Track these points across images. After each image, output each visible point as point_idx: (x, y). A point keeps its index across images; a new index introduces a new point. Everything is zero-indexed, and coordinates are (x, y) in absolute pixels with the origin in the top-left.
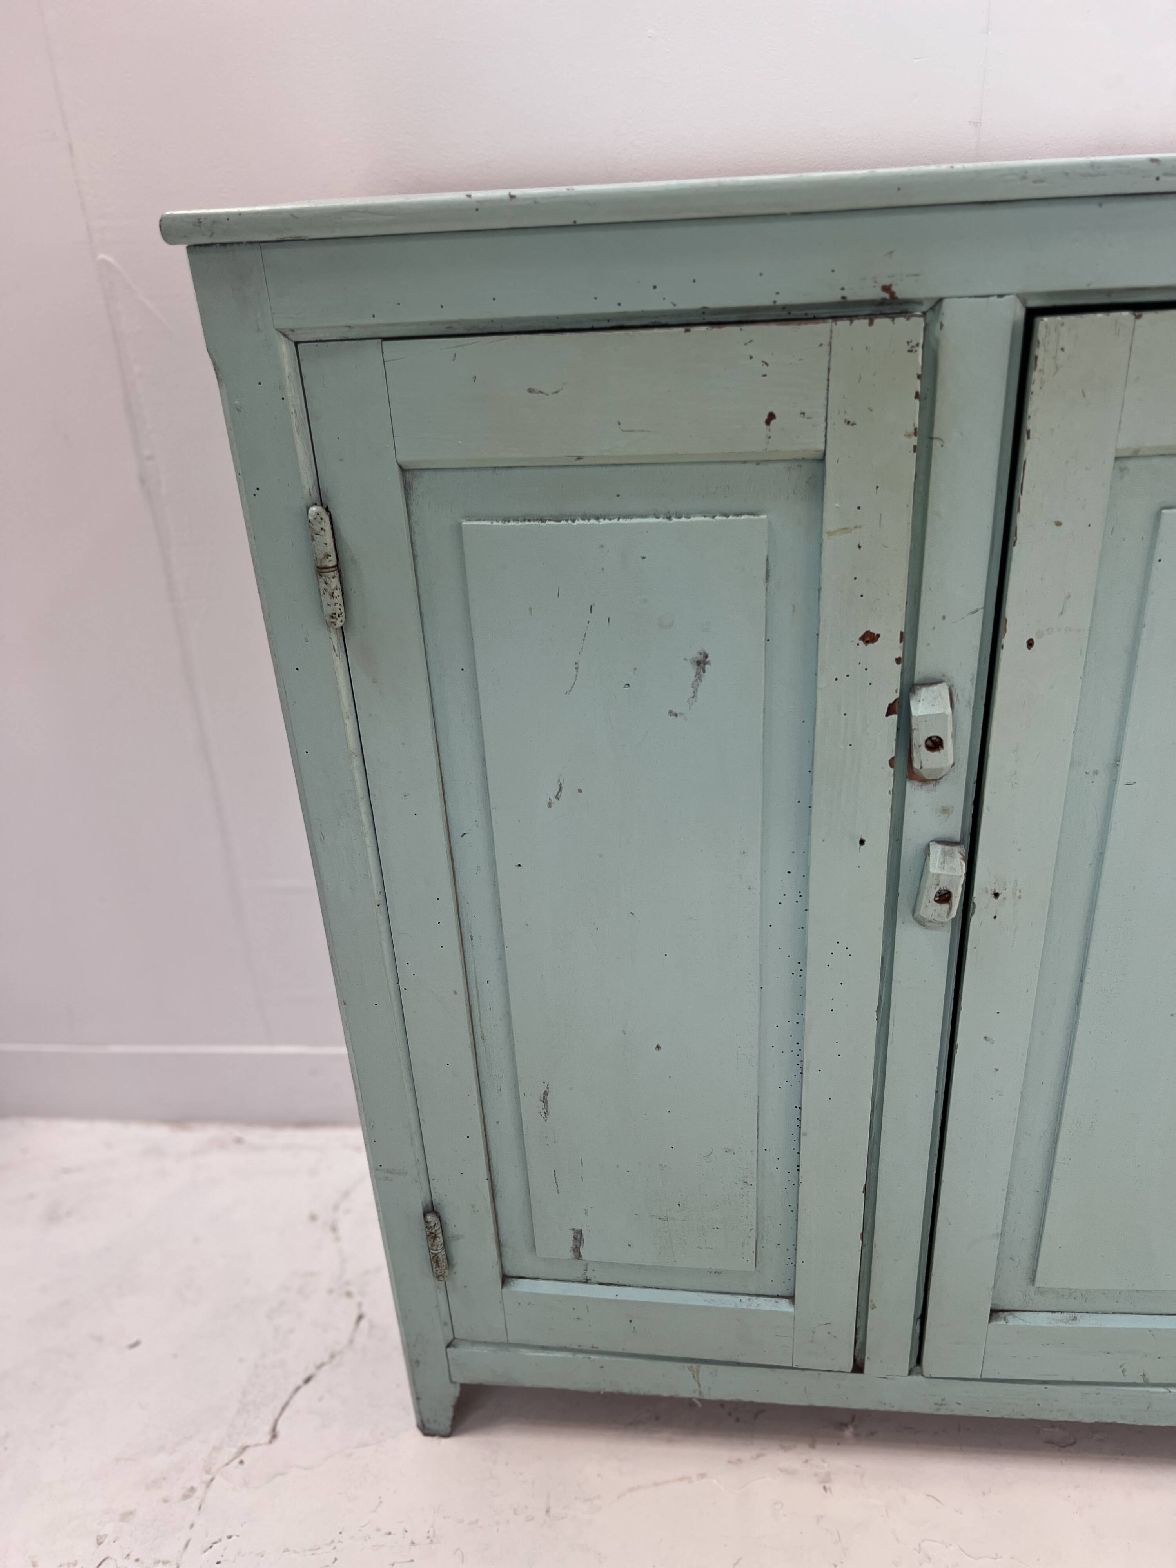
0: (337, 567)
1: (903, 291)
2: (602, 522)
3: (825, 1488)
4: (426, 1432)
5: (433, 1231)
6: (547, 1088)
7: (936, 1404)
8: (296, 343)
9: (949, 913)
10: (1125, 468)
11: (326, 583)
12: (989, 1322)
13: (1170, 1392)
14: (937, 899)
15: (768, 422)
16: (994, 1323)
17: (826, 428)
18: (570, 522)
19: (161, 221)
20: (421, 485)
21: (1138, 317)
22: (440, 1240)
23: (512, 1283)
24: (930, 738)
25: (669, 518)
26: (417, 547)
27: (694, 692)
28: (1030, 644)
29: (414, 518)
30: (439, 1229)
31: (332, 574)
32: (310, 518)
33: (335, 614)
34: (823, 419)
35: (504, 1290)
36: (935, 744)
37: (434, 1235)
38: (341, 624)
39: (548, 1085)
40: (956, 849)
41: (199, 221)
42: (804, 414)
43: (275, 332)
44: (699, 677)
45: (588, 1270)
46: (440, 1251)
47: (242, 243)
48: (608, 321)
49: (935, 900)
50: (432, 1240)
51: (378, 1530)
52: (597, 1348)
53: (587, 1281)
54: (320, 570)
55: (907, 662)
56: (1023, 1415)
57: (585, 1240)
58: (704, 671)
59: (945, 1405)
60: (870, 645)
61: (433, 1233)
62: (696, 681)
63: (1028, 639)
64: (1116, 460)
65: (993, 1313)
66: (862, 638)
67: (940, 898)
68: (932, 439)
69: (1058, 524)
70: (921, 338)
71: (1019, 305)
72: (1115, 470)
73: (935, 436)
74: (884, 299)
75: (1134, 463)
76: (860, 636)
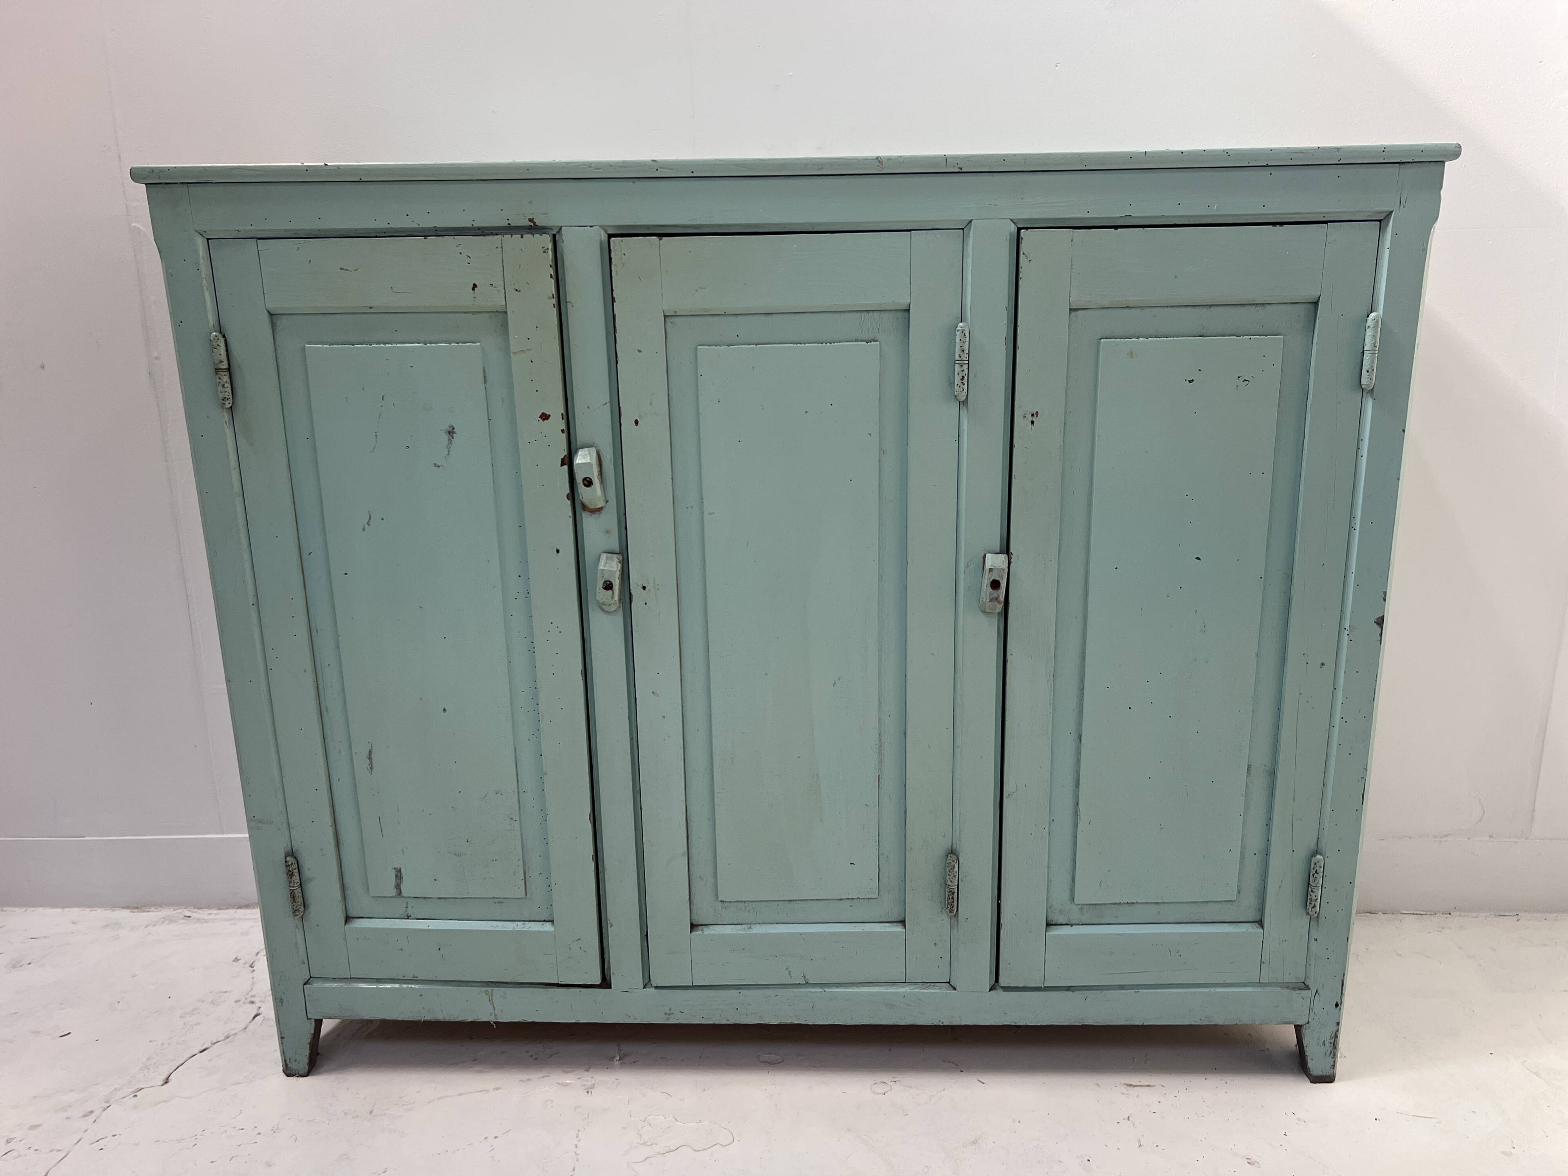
0: (229, 369)
1: (540, 222)
2: (387, 345)
3: (588, 1092)
4: (289, 1072)
5: (291, 869)
6: (372, 747)
7: (666, 1014)
8: (208, 239)
9: (612, 597)
10: (674, 322)
11: (220, 378)
12: (691, 932)
13: (825, 991)
14: (604, 587)
15: (473, 289)
16: (694, 933)
17: (505, 293)
18: (368, 345)
19: (131, 169)
20: (282, 323)
21: (661, 240)
22: (296, 878)
23: (353, 922)
25: (426, 344)
26: (279, 361)
27: (448, 452)
28: (637, 422)
29: (277, 343)
30: (295, 869)
31: (224, 373)
32: (212, 339)
33: (225, 398)
34: (503, 288)
35: (347, 926)
36: (588, 483)
37: (291, 873)
38: (230, 405)
39: (372, 745)
40: (615, 556)
41: (152, 170)
42: (492, 285)
43: (194, 232)
44: (450, 442)
45: (409, 907)
46: (295, 888)
47: (177, 183)
48: (385, 233)
49: (603, 588)
50: (290, 877)
51: (234, 1128)
52: (417, 977)
53: (408, 917)
54: (217, 370)
55: (569, 431)
56: (728, 1020)
57: (404, 878)
58: (453, 438)
59: (672, 1014)
60: (546, 421)
61: (290, 871)
62: (449, 444)
63: (635, 419)
64: (665, 316)
65: (693, 927)
66: (541, 417)
67: (606, 587)
68: (567, 302)
69: (640, 351)
70: (550, 246)
71: (602, 232)
72: (666, 322)
73: (568, 301)
74: (531, 226)
75: (676, 319)
76: (539, 416)
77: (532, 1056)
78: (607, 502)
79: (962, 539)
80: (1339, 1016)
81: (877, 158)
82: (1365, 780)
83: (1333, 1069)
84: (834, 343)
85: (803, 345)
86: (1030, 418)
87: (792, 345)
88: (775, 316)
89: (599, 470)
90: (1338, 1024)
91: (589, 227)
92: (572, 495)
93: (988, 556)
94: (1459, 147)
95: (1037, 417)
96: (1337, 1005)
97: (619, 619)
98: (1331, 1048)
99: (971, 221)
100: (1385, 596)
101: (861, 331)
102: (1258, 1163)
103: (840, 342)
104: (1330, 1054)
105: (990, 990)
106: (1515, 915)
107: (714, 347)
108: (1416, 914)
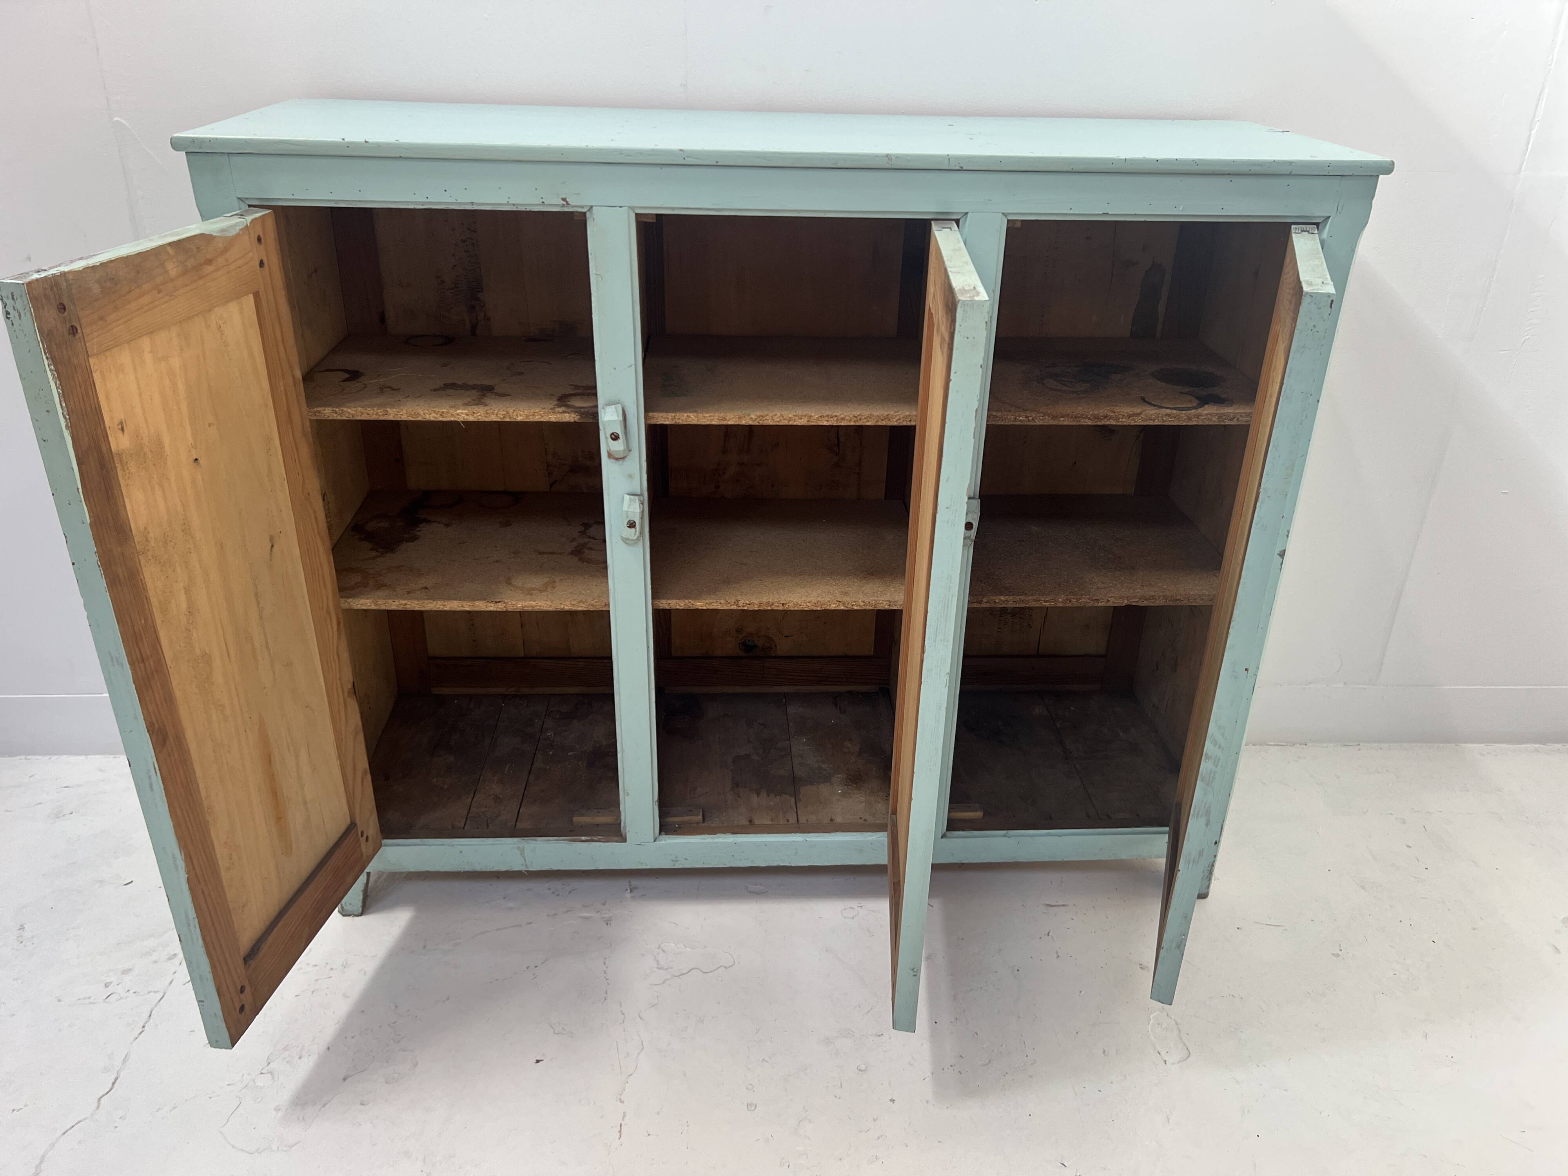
1: (572, 201)
3: (607, 924)
4: (344, 913)
7: (673, 861)
8: (249, 206)
9: (635, 534)
13: (806, 841)
19: (171, 139)
24: (613, 434)
36: (615, 437)
40: (637, 497)
41: (193, 140)
43: (236, 200)
47: (217, 153)
48: (423, 206)
49: (628, 527)
51: (308, 964)
56: (725, 864)
59: (678, 861)
67: (630, 525)
68: (596, 275)
71: (631, 212)
73: (597, 273)
74: (564, 204)
77: (554, 893)
78: (630, 451)
80: (1217, 850)
81: (887, 156)
82: (1257, 676)
83: (1208, 888)
89: (624, 424)
90: (1215, 856)
91: (618, 208)
94: (1393, 163)
96: (1216, 843)
97: (639, 550)
98: (1208, 874)
99: (967, 213)
100: (1289, 533)
102: (1148, 967)
104: (1207, 878)
105: (942, 837)
106: (1357, 745)
108: (1279, 745)
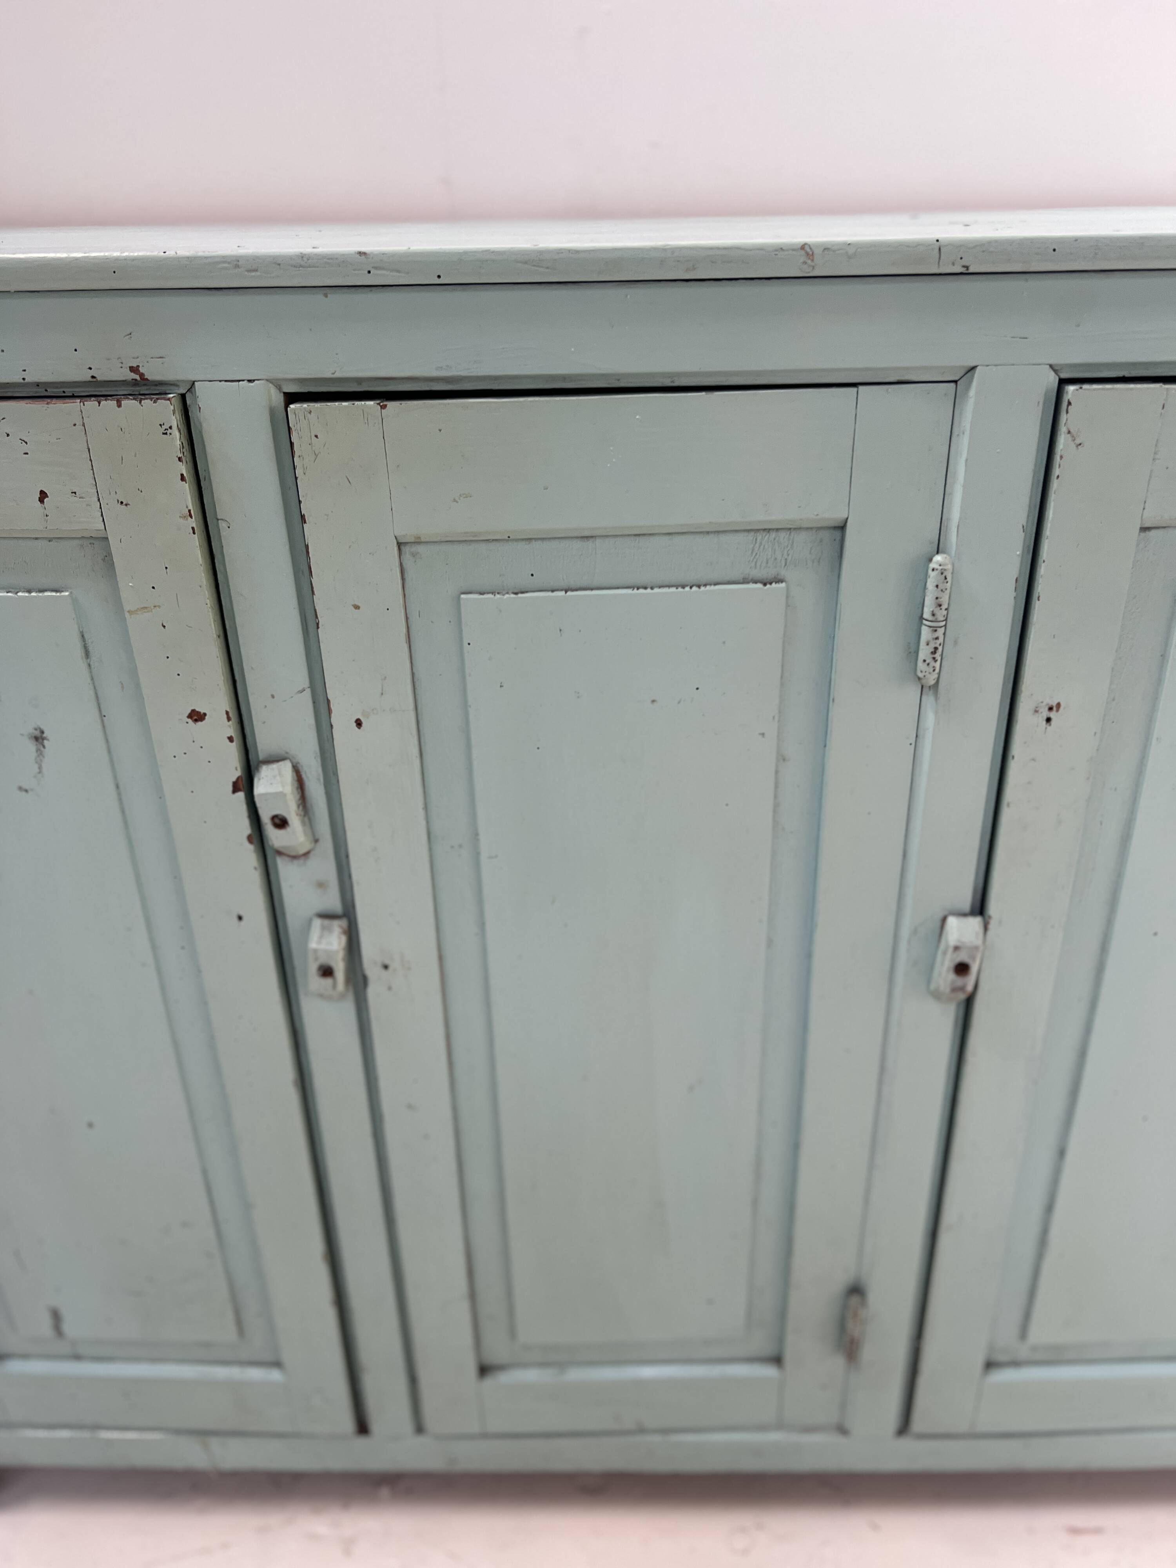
1: (152, 372)
3: (346, 1553)
7: (447, 1462)
9: (336, 987)
10: (417, 554)
12: (479, 1380)
13: (667, 1438)
14: (320, 973)
15: (41, 500)
16: (484, 1381)
17: (100, 507)
21: (384, 407)
24: (275, 816)
27: (39, 768)
28: (359, 723)
34: (95, 498)
36: (281, 823)
40: (334, 921)
42: (75, 493)
44: (40, 753)
45: (77, 1347)
49: (318, 975)
53: (78, 1358)
55: (243, 738)
57: (64, 1318)
58: (44, 747)
59: (457, 1462)
60: (200, 723)
62: (38, 756)
63: (354, 719)
64: (399, 545)
65: (484, 1370)
66: (190, 716)
67: (324, 972)
68: (218, 520)
69: (357, 607)
70: (175, 421)
71: (273, 390)
72: (403, 553)
73: (219, 517)
74: (136, 380)
75: (420, 549)
76: (187, 715)
78: (316, 841)
79: (910, 892)
81: (803, 247)
84: (705, 585)
85: (649, 590)
86: (1045, 713)
87: (629, 591)
88: (598, 541)
89: (298, 797)
91: (245, 382)
92: (258, 836)
93: (952, 921)
95: (1058, 710)
97: (349, 1008)
99: (973, 368)
101: (754, 563)
103: (715, 584)
105: (895, 1436)
107: (490, 596)
